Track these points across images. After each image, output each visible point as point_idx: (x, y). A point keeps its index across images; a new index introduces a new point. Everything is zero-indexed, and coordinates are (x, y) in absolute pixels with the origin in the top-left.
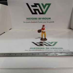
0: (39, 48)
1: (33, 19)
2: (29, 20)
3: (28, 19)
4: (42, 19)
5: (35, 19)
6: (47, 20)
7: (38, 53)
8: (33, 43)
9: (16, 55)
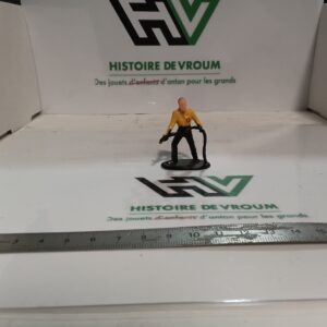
0: (172, 208)
2: (122, 72)
3: (115, 66)
4: (182, 67)
5: (150, 66)
6: (202, 70)
7: (169, 233)
9: (67, 240)
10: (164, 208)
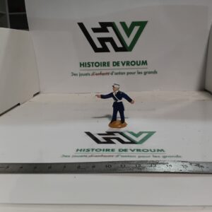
0: (101, 150)
1: (97, 64)
2: (87, 68)
3: (83, 65)
5: (104, 64)
7: (94, 165)
8: (89, 134)
9: (35, 168)
10: (96, 150)
